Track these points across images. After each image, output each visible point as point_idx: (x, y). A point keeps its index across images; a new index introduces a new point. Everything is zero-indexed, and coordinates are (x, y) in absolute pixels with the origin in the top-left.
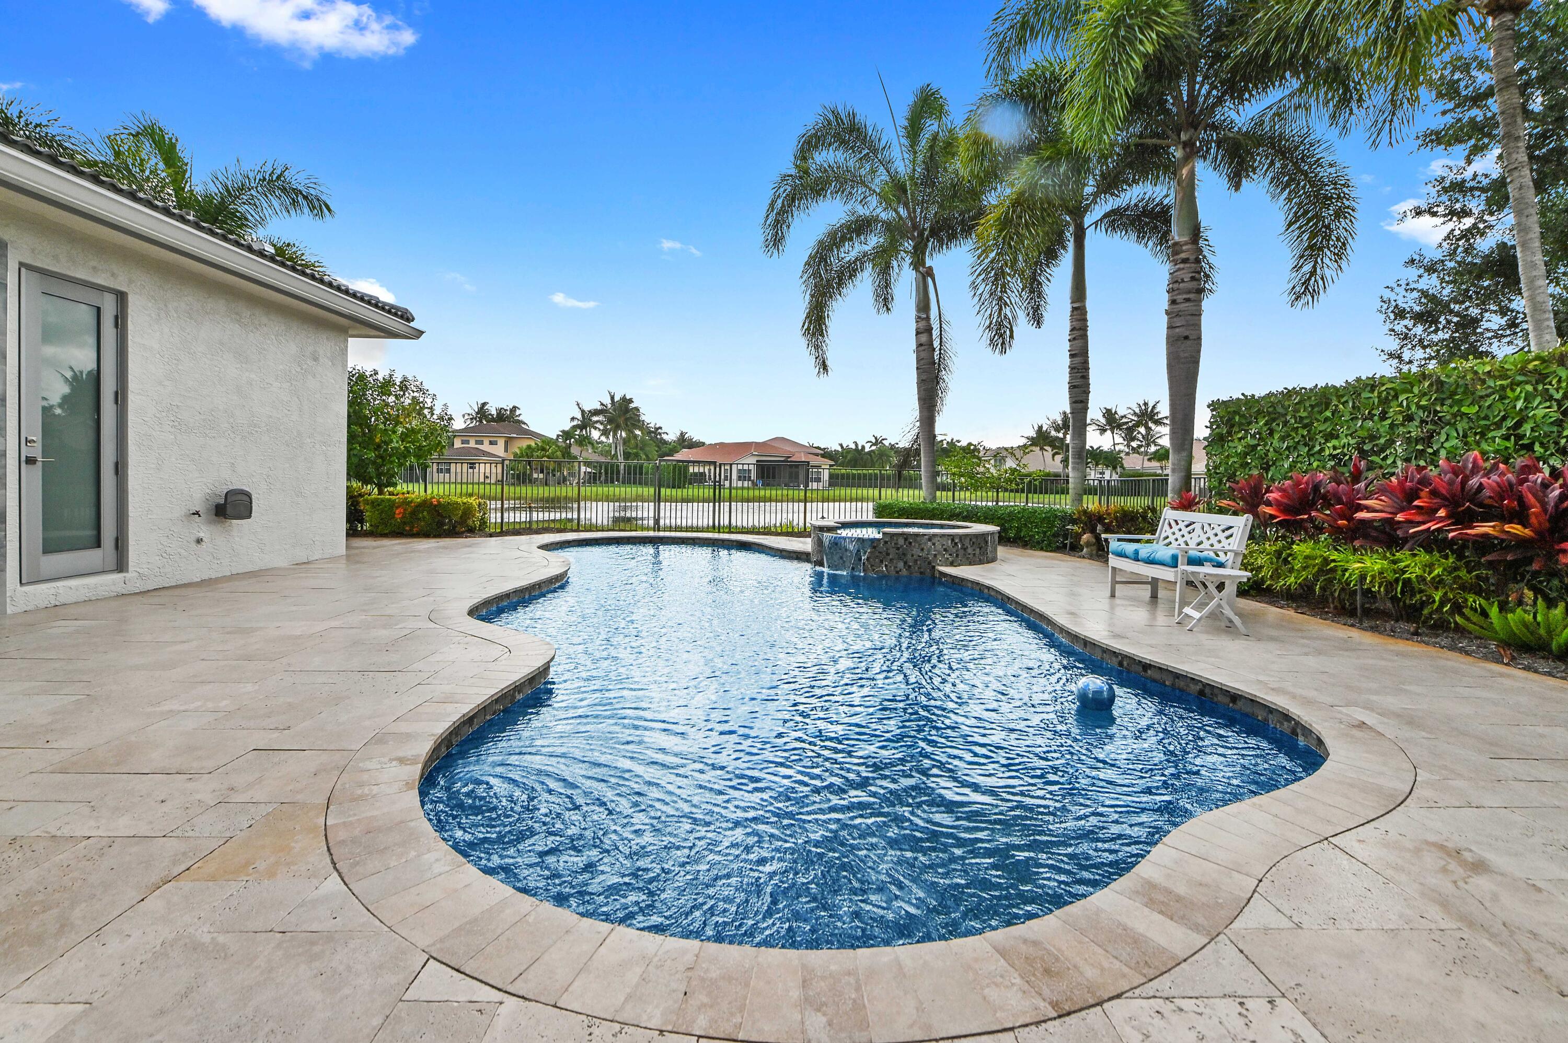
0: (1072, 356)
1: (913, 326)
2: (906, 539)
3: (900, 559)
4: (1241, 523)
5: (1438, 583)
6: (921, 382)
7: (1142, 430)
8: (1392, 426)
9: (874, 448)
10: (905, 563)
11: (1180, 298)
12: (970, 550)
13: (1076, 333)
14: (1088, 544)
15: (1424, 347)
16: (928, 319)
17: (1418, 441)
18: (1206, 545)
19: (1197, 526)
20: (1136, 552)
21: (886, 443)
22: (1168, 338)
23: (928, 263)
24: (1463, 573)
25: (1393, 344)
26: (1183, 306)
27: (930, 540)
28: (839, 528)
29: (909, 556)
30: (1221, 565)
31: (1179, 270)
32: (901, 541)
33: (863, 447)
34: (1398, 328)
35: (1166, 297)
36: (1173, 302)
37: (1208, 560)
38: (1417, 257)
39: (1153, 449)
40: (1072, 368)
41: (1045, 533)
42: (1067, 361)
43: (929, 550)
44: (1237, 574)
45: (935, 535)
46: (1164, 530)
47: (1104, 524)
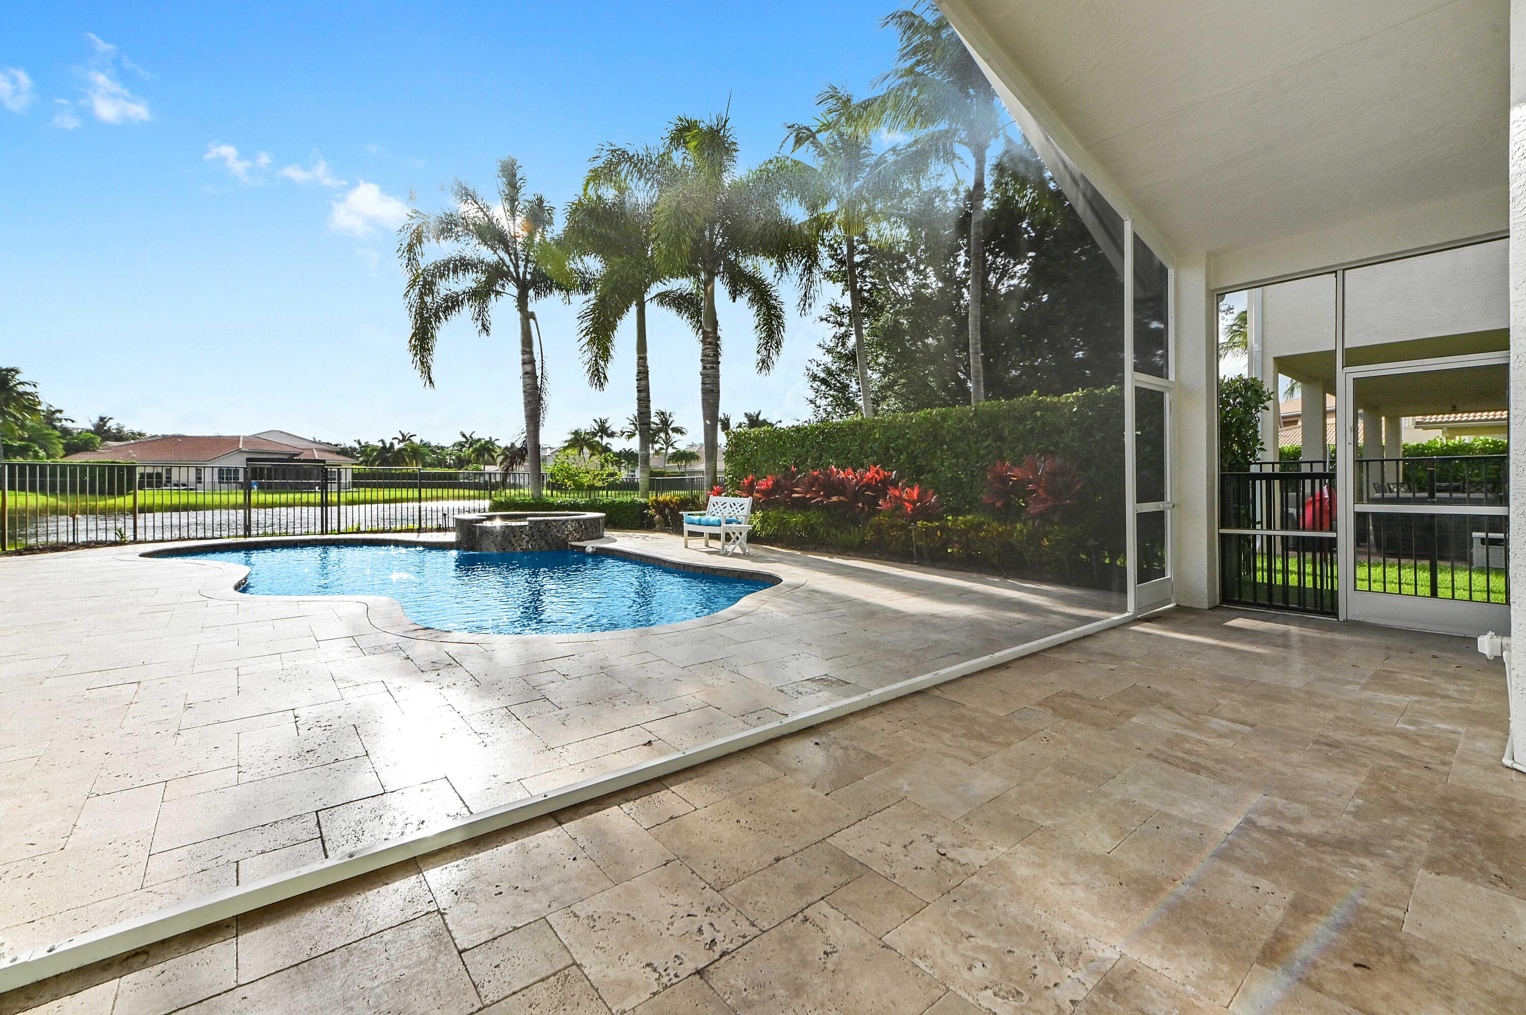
0: (639, 391)
1: (519, 358)
2: (546, 524)
3: (542, 539)
4: (747, 502)
5: (822, 524)
6: (527, 404)
7: (662, 435)
8: (807, 451)
9: (402, 445)
10: (546, 542)
11: (708, 366)
12: (590, 530)
13: (642, 375)
14: (659, 522)
15: (826, 398)
16: (531, 353)
17: (816, 458)
18: (732, 514)
19: (728, 505)
20: (700, 520)
21: (416, 440)
22: (702, 390)
23: (530, 309)
24: (829, 520)
25: (812, 395)
26: (709, 371)
27: (563, 524)
28: (485, 520)
29: (549, 536)
30: (740, 523)
31: (707, 348)
32: (543, 526)
33: (392, 444)
34: (815, 386)
35: (700, 364)
36: (704, 368)
37: (734, 521)
38: (822, 343)
39: (671, 451)
40: (639, 399)
41: (629, 516)
42: (635, 394)
43: (563, 531)
44: (746, 527)
45: (567, 520)
46: (710, 507)
47: (670, 508)
